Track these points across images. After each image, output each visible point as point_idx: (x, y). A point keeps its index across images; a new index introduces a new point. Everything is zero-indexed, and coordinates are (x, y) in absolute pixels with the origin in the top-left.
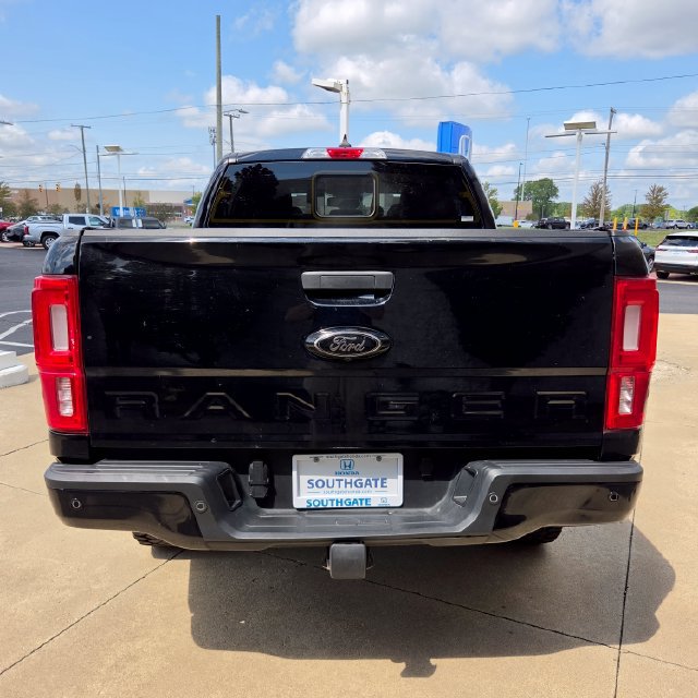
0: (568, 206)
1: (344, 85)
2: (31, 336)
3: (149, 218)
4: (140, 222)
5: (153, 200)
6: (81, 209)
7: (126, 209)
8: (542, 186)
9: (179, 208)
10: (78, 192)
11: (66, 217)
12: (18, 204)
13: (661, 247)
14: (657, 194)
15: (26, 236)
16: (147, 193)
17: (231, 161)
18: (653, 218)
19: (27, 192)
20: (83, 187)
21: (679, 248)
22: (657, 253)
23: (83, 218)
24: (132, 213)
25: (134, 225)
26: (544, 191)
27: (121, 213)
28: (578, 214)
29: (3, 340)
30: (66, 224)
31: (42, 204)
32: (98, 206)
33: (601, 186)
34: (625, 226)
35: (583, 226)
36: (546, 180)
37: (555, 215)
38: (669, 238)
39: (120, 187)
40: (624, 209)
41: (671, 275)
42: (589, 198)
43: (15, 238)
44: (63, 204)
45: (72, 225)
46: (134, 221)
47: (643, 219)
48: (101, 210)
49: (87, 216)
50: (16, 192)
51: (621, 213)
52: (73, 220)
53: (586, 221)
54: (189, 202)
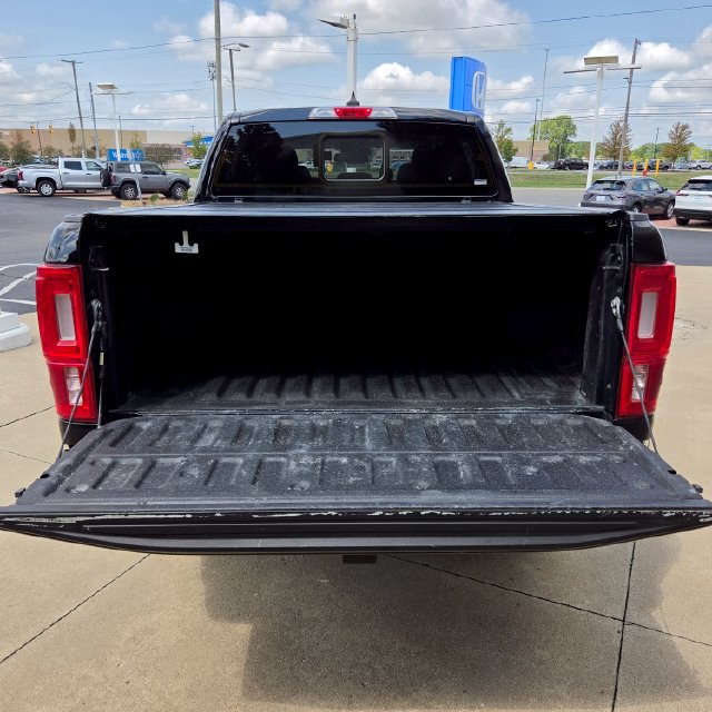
0: (586, 145)
1: (351, 21)
2: (33, 291)
3: (147, 162)
4: (138, 167)
5: (151, 141)
6: (76, 152)
7: (123, 151)
8: (559, 124)
9: (178, 150)
10: (72, 132)
11: (61, 161)
12: (11, 147)
13: (682, 192)
14: (681, 133)
15: (20, 182)
16: (144, 132)
17: (233, 121)
18: (675, 158)
19: (19, 133)
20: (77, 127)
21: (701, 192)
22: (678, 199)
23: (79, 163)
24: (130, 155)
25: (133, 170)
26: (561, 130)
27: (119, 156)
28: (597, 154)
29: (4, 296)
30: (62, 169)
31: (35, 146)
32: (94, 148)
33: (621, 124)
34: (645, 168)
35: (602, 168)
36: (564, 118)
37: (573, 156)
38: (691, 182)
39: (116, 126)
40: (645, 149)
41: (691, 221)
42: (609, 137)
43: (9, 184)
44: (57, 146)
45: (68, 170)
46: (131, 166)
47: (664, 159)
48: (97, 153)
49: (83, 160)
50: (7, 133)
51: (642, 152)
52: (68, 165)
53: (605, 162)
54: (188, 143)
